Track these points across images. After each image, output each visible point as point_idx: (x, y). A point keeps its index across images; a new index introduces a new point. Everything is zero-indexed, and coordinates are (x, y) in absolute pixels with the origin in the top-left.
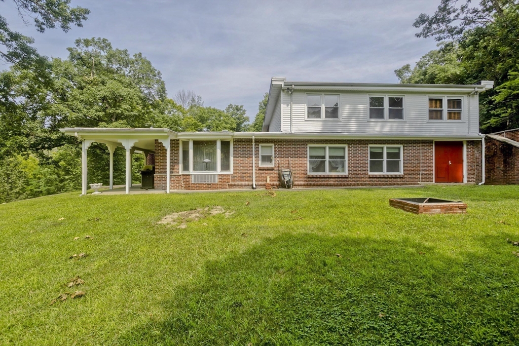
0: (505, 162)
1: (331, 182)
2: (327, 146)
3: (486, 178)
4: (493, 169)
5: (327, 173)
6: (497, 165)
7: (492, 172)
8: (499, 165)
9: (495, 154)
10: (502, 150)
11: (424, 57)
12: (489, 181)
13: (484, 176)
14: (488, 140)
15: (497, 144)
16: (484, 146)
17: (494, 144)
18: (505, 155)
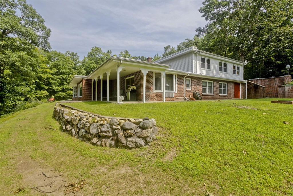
0: (255, 91)
1: (209, 97)
2: (207, 81)
3: (247, 97)
4: (250, 93)
5: (208, 94)
6: (252, 92)
7: (250, 94)
8: (253, 92)
9: (251, 88)
10: (254, 87)
11: (180, 44)
12: (249, 98)
13: (247, 96)
14: (248, 83)
15: (252, 84)
16: (247, 85)
17: (251, 85)
18: (255, 88)
